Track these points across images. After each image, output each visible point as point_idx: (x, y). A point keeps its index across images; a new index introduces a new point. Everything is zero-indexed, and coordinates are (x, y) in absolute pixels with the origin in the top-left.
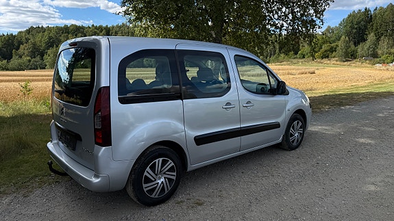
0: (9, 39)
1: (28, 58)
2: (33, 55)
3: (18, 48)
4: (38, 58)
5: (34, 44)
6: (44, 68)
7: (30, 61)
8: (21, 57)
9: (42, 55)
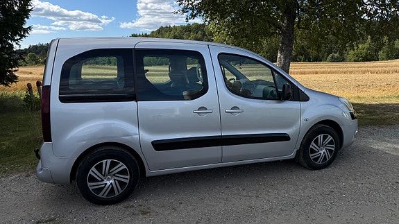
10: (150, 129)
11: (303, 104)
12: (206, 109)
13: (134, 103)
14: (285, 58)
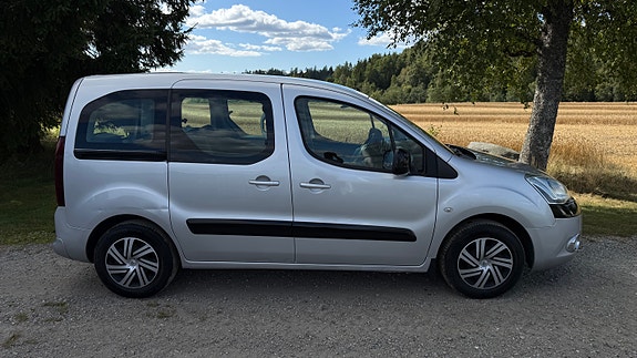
0: (391, 60)
1: (409, 87)
2: (415, 83)
3: (398, 74)
4: (420, 87)
5: (419, 67)
6: (424, 102)
7: (410, 91)
8: (400, 85)
9: (427, 82)
10: (185, 202)
11: (443, 182)
12: (269, 180)
13: (165, 163)
14: (547, 98)
